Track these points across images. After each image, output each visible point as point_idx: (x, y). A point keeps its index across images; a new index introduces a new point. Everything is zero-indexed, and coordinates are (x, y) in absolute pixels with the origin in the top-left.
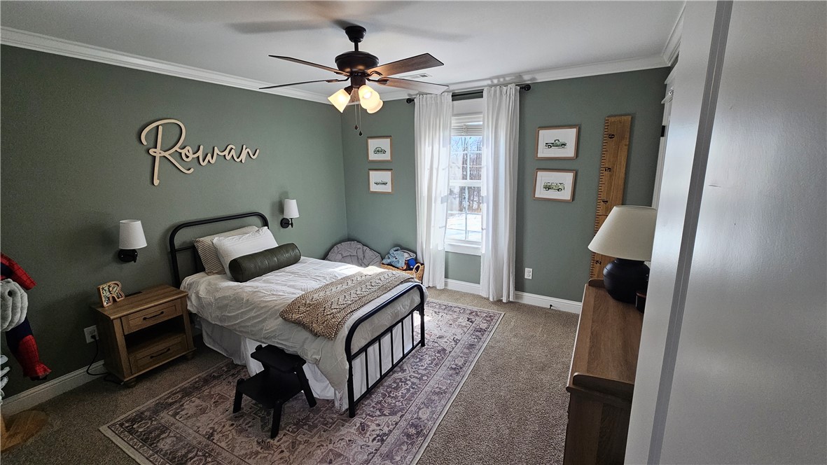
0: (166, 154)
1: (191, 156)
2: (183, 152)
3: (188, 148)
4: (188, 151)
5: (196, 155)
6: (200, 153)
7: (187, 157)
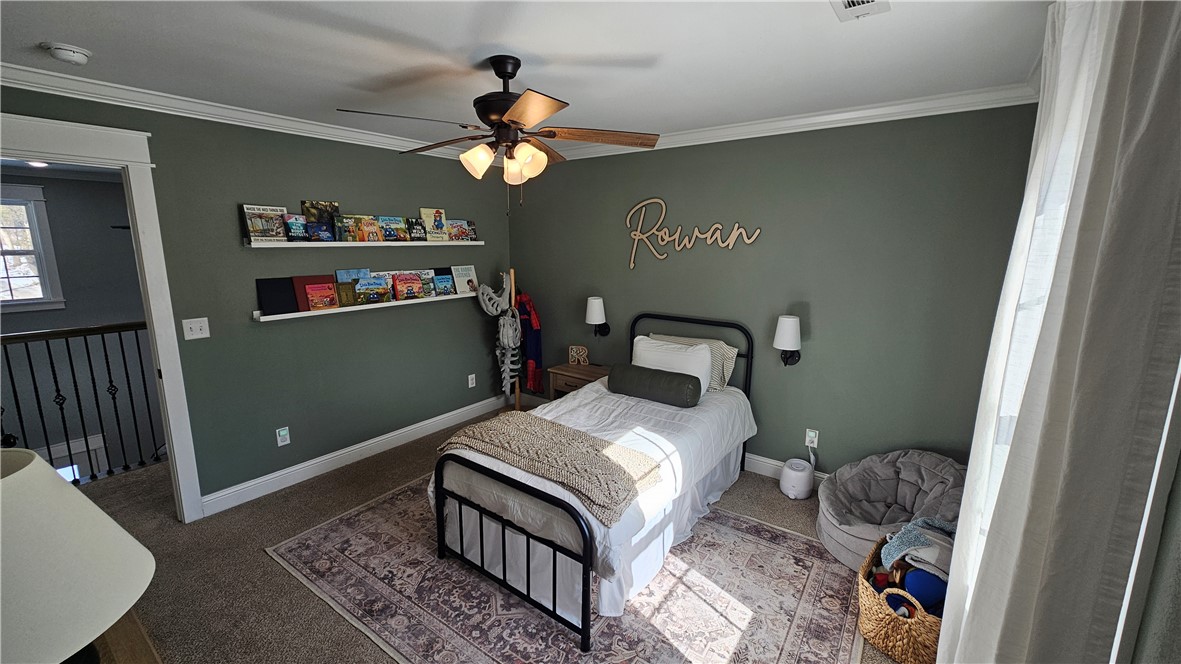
0: (644, 237)
1: (667, 238)
2: (660, 234)
3: (666, 230)
4: (664, 234)
5: (672, 238)
6: (677, 236)
7: (663, 240)
